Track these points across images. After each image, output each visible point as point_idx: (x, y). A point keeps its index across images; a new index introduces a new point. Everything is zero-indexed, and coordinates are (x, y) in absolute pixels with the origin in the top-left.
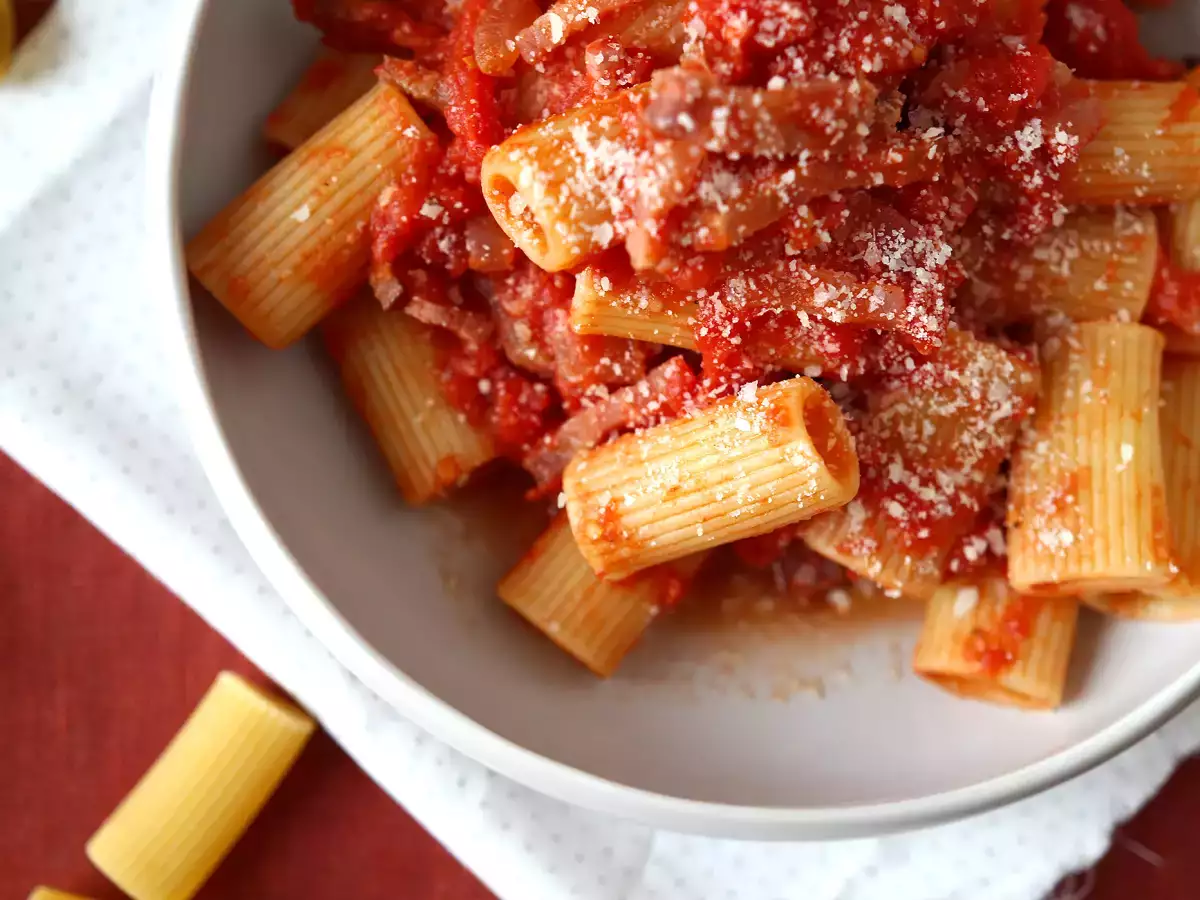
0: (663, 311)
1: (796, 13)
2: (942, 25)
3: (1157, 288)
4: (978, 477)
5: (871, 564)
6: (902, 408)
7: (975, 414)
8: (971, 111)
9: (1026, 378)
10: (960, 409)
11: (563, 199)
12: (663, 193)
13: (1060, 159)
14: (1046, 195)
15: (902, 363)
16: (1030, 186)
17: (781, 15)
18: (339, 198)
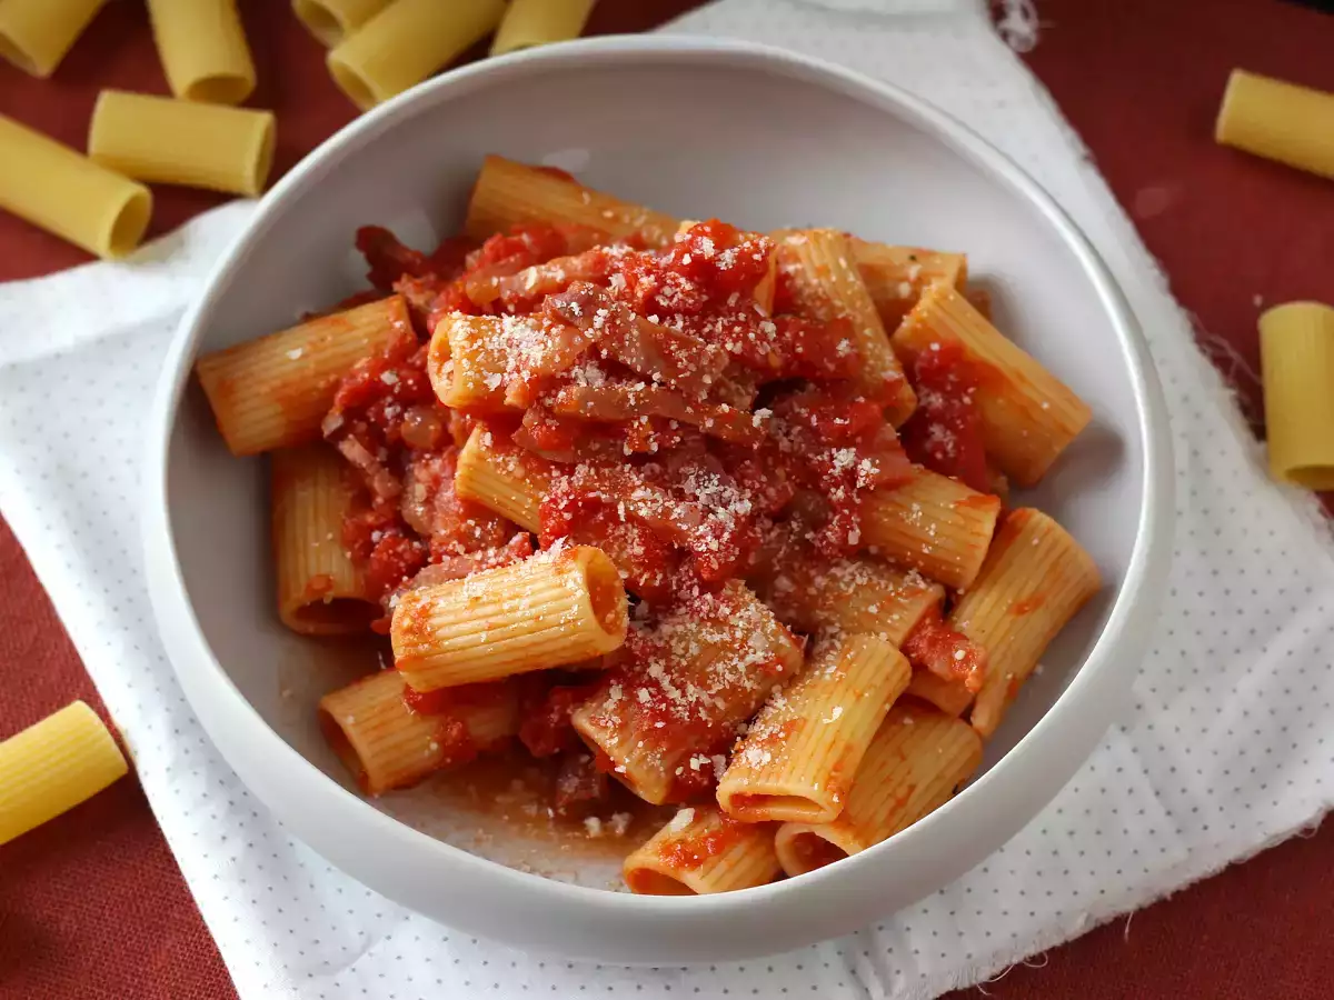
0: (523, 479)
1: (688, 287)
2: (800, 350)
3: (918, 628)
4: (721, 704)
5: (612, 737)
6: (680, 629)
7: (734, 651)
8: (806, 423)
9: (783, 640)
10: (724, 643)
11: (475, 346)
12: (543, 358)
13: (860, 484)
14: (846, 511)
15: (690, 588)
16: (834, 497)
17: (678, 285)
18: (329, 353)
